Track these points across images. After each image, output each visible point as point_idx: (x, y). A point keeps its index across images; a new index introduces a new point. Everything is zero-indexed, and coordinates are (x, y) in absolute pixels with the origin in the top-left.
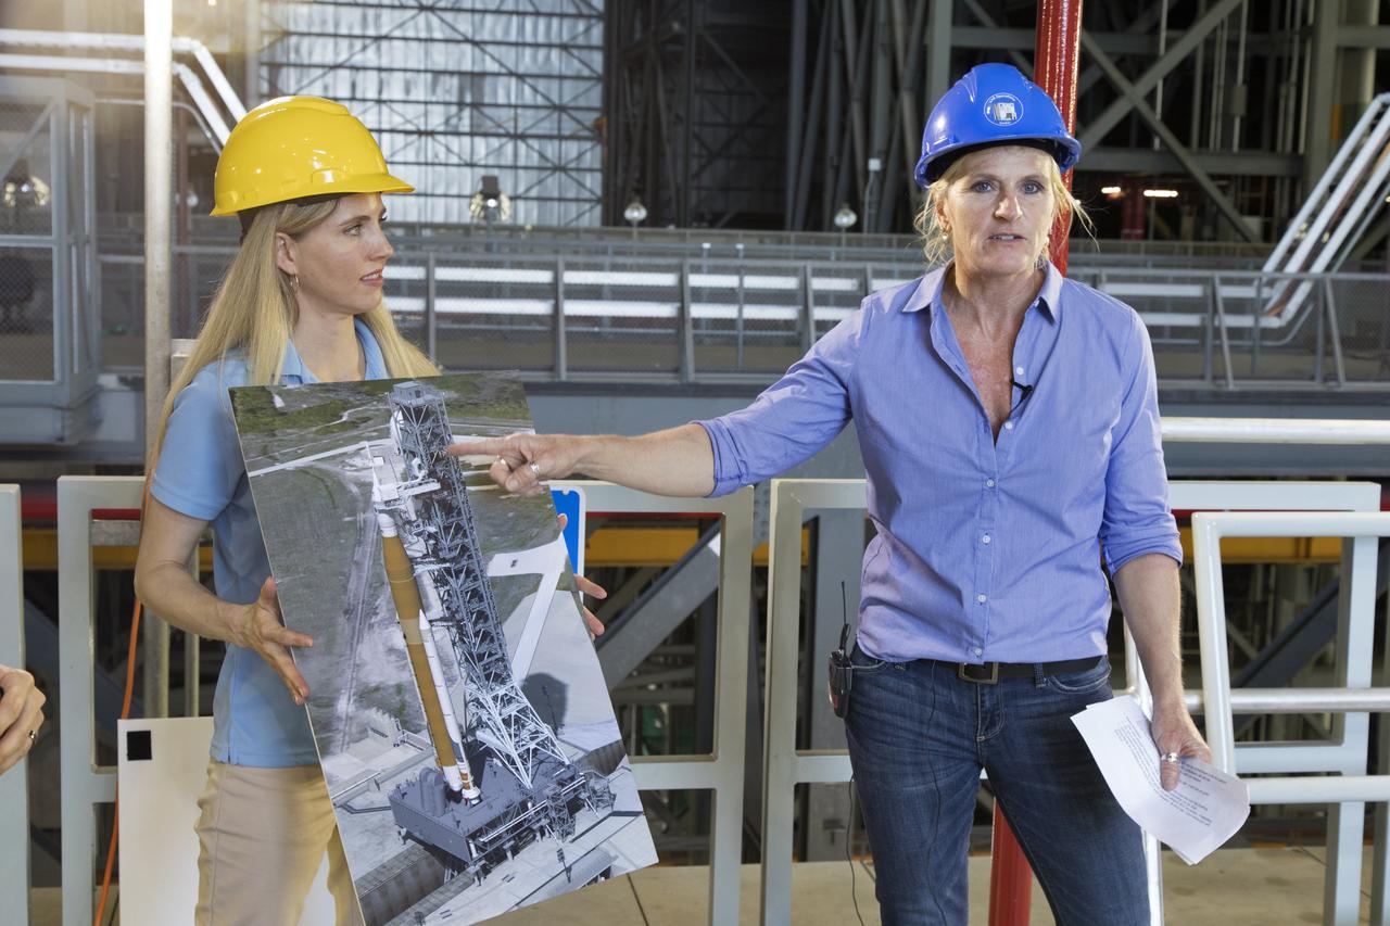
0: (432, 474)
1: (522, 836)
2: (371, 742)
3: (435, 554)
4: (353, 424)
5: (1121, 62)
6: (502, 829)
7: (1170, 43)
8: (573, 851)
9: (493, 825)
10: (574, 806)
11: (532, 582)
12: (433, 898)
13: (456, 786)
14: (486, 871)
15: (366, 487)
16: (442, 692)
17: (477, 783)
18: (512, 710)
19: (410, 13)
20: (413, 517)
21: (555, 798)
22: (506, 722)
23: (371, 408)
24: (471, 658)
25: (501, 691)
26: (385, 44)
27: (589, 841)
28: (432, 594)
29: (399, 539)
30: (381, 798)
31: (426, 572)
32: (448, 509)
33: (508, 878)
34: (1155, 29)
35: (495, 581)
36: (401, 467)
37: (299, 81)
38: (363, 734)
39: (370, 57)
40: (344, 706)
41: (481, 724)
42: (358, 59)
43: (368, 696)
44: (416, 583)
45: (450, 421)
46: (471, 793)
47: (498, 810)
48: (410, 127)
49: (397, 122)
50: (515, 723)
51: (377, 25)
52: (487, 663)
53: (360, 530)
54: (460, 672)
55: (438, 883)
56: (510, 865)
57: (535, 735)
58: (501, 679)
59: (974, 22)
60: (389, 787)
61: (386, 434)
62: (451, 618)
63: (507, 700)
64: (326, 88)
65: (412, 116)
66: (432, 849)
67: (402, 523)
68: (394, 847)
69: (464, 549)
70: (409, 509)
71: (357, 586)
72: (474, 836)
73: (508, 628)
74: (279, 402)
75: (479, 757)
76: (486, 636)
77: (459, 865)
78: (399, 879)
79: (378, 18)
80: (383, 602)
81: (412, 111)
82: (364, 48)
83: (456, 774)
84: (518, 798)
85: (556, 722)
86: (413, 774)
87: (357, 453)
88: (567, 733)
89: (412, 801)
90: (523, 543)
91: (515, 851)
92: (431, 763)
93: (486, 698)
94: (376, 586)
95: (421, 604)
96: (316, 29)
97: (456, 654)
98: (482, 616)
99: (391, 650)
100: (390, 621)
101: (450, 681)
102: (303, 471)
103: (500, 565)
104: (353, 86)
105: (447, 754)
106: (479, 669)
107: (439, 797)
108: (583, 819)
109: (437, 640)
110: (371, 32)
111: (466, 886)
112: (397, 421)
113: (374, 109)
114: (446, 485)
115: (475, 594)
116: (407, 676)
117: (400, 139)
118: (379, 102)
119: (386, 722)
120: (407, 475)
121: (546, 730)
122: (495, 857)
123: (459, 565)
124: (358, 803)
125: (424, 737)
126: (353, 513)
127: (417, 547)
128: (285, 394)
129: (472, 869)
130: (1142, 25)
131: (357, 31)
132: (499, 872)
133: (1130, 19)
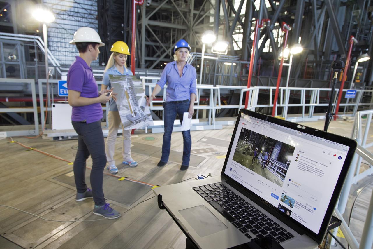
0: (130, 85)
1: (140, 121)
2: (124, 110)
3: (131, 93)
4: (122, 79)
5: (166, 48)
6: (138, 120)
7: (172, 45)
8: (145, 123)
9: (137, 120)
10: (145, 119)
11: (141, 97)
12: (131, 126)
13: (133, 115)
14: (136, 124)
15: (123, 86)
16: (131, 107)
17: (135, 115)
18: (139, 109)
19: (69, 35)
20: (128, 89)
21: (143, 118)
22: (138, 110)
23: (124, 78)
24: (135, 104)
25: (138, 107)
26: (65, 39)
27: (147, 123)
28: (130, 97)
29: (127, 91)
30: (125, 116)
31: (130, 95)
32: (132, 89)
33: (138, 125)
34: (170, 44)
35: (137, 96)
36: (127, 84)
37: (52, 43)
38: (123, 109)
39: (63, 41)
40: (121, 106)
41: (135, 110)
42: (61, 41)
43: (124, 106)
44: (129, 96)
45: (132, 80)
46: (135, 116)
47: (137, 118)
48: (70, 51)
49: (68, 50)
50: (139, 110)
51: (64, 36)
52: (136, 104)
53: (123, 90)
54: (133, 105)
55: (131, 124)
56: (139, 124)
57: (141, 112)
58: (138, 106)
59: (148, 41)
60: (126, 115)
61: (125, 80)
62: (132, 99)
63: (138, 108)
64: (57, 45)
65: (70, 50)
66: (131, 121)
67: (127, 90)
68: (126, 120)
69: (134, 93)
70: (128, 88)
71: (122, 95)
72: (135, 120)
73: (138, 101)
74: (114, 76)
75: (135, 113)
76: (136, 102)
77: (133, 123)
78: (127, 124)
79: (64, 35)
80: (125, 97)
81: (70, 49)
82: (62, 39)
83: (133, 114)
84: (139, 118)
85: (144, 111)
86: (128, 114)
87: (122, 82)
88: (145, 112)
89: (128, 117)
90: (140, 93)
91: (139, 122)
92: (130, 113)
93: (136, 108)
94: (124, 95)
95: (129, 97)
96: (55, 36)
97: (133, 103)
98: (136, 100)
99: (126, 102)
100: (125, 99)
101: (132, 105)
102: (116, 83)
103: (138, 95)
104: (61, 45)
105: (132, 112)
106: (135, 105)
107: (131, 116)
108: (146, 120)
109: (131, 101)
110: (63, 37)
111: (134, 125)
112: (126, 79)
113: (64, 48)
114: (132, 86)
115: (135, 97)
116: (128, 104)
117: (69, 53)
118: (65, 47)
119: (126, 109)
120: (128, 85)
121: (142, 111)
122: (137, 123)
123: (133, 94)
124: (123, 116)
125: (130, 111)
126: (122, 88)
127: (129, 92)
128: (114, 75)
129: (135, 124)
130: (169, 43)
131: (61, 37)
132: (137, 124)
133: (167, 42)
